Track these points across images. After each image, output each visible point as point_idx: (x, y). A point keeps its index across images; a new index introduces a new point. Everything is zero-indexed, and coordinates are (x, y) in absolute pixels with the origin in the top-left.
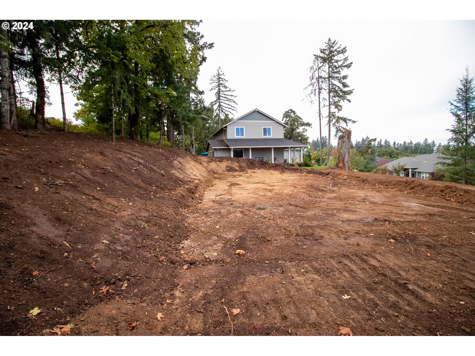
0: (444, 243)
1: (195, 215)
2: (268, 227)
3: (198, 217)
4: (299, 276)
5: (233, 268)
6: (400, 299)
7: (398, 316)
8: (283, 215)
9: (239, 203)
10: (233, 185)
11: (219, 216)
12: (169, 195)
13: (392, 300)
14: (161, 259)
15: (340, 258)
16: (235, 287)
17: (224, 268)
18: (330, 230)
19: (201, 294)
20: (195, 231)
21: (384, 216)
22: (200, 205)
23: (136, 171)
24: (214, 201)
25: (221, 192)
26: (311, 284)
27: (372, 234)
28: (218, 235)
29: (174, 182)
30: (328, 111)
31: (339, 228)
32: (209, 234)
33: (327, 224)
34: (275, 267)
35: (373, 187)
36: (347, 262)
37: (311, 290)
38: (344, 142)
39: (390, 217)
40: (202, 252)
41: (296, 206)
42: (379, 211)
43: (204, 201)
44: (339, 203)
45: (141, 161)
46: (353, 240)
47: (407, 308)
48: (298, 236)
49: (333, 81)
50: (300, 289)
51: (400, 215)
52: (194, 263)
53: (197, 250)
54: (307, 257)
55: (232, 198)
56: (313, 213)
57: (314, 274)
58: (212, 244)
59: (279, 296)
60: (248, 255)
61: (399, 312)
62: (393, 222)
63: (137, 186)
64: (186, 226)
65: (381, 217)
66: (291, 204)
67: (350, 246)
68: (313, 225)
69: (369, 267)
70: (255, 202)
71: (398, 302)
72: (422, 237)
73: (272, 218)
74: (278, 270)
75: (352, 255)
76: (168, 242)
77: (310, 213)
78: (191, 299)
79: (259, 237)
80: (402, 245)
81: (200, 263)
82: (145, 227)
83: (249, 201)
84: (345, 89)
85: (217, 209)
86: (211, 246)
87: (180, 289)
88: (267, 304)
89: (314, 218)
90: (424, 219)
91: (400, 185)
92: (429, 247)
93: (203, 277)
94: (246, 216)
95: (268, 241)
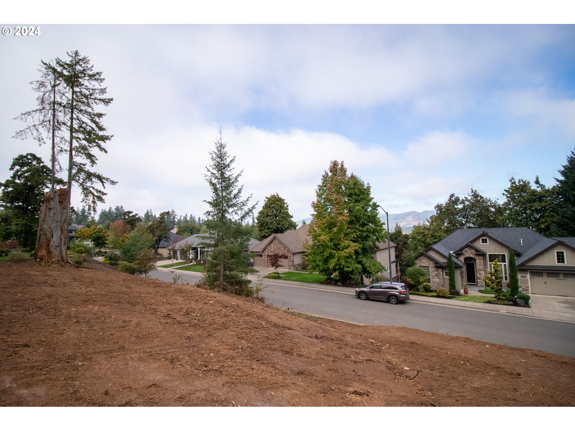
38: (50, 209)
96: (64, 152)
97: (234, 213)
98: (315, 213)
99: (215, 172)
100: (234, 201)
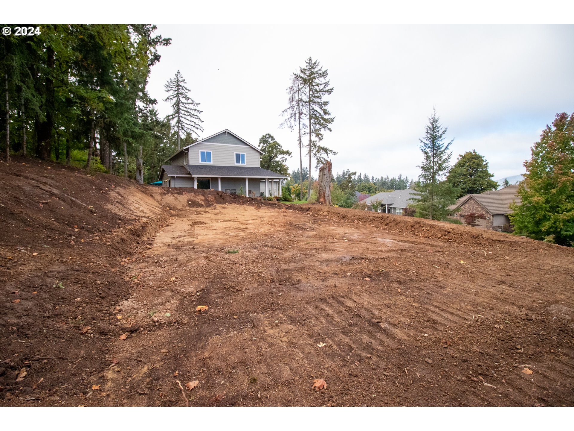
0: (412, 277)
1: (140, 265)
2: (239, 274)
3: (145, 267)
4: (271, 329)
5: (192, 330)
6: (373, 339)
7: (371, 357)
8: (257, 258)
9: (204, 246)
10: (197, 224)
11: (175, 265)
12: (101, 240)
13: (365, 342)
14: (85, 330)
15: (317, 303)
16: (193, 354)
17: (179, 331)
18: (308, 273)
19: (145, 369)
20: (139, 286)
21: (361, 254)
22: (148, 252)
23: (46, 205)
24: (169, 245)
25: (180, 234)
26: (285, 336)
27: (349, 274)
28: (173, 289)
29: (109, 221)
30: (309, 139)
31: (317, 269)
32: (160, 289)
33: (305, 266)
34: (245, 322)
35: (352, 224)
36: (324, 306)
37: (285, 343)
38: (325, 175)
39: (366, 254)
40: (149, 313)
41: (273, 247)
42: (357, 249)
43: (155, 245)
44: (318, 242)
45: (55, 191)
46: (331, 282)
47: (379, 348)
48: (273, 282)
49: (314, 106)
50: (273, 344)
51: (375, 252)
52: (136, 330)
53: (142, 312)
54: (282, 306)
55: (193, 241)
56: (291, 254)
57: (289, 324)
58: (164, 302)
59: (249, 355)
60: (213, 310)
61: (372, 354)
62: (369, 259)
63: (47, 227)
64: (126, 280)
65: (358, 255)
66: (267, 246)
67: (328, 289)
68: (290, 268)
69: (345, 309)
70: (224, 245)
71: (371, 343)
72: (394, 273)
73: (244, 262)
74: (249, 324)
75: (329, 298)
76: (97, 306)
77: (287, 255)
78: (130, 379)
79: (227, 287)
80: (376, 283)
81: (145, 329)
82: (59, 287)
83: (217, 243)
84: (326, 117)
85: (173, 256)
86: (162, 304)
87: (114, 367)
88: (234, 368)
89: (293, 259)
90: (396, 255)
91: (377, 221)
92: (400, 282)
93: (150, 347)
94: (211, 263)
95: (238, 291)
96: (306, 134)
97: (443, 175)
98: (528, 173)
99: (427, 142)
100: (444, 165)
